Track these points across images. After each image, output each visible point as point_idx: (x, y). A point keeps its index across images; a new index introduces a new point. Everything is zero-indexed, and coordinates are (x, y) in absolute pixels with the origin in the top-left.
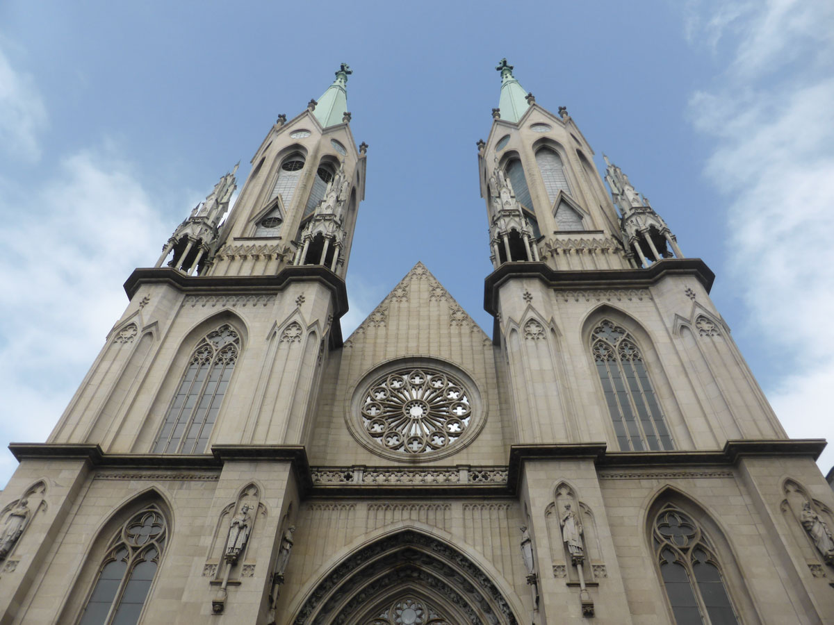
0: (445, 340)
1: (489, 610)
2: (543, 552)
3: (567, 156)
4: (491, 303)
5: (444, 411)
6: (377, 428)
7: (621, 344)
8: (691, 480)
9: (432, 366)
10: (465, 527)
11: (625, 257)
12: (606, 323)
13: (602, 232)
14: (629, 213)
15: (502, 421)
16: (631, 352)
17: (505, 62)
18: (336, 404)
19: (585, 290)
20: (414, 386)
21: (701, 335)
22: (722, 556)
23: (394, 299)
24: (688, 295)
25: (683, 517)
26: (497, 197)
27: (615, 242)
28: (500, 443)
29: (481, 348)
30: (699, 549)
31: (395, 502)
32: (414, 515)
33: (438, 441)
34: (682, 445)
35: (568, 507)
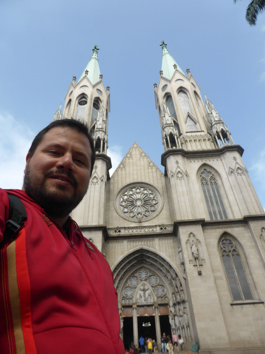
0: (147, 175)
1: (169, 272)
2: (185, 256)
3: (190, 96)
4: (164, 163)
5: (149, 202)
6: (126, 210)
7: (210, 178)
8: (232, 229)
9: (143, 185)
10: (160, 246)
11: (212, 141)
12: (205, 170)
13: (203, 131)
14: (214, 123)
15: (169, 205)
16: (214, 181)
17: (163, 43)
18: (111, 202)
19: (197, 157)
20: (137, 193)
21: (238, 175)
22: (241, 253)
23: (127, 158)
24: (234, 159)
25: (229, 240)
26: (163, 117)
27: (208, 135)
28: (169, 214)
29: (160, 177)
30: (234, 250)
31: (136, 239)
32: (143, 243)
33: (147, 214)
34: (231, 217)
35: (193, 241)
